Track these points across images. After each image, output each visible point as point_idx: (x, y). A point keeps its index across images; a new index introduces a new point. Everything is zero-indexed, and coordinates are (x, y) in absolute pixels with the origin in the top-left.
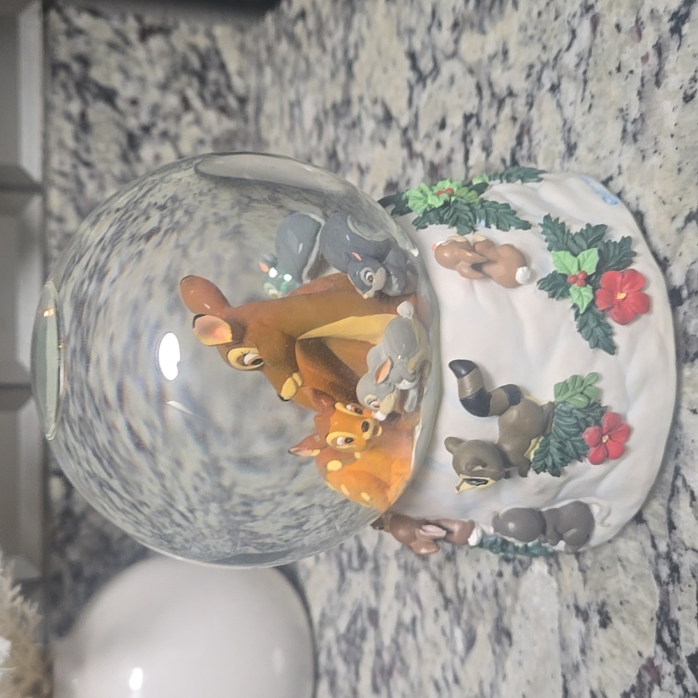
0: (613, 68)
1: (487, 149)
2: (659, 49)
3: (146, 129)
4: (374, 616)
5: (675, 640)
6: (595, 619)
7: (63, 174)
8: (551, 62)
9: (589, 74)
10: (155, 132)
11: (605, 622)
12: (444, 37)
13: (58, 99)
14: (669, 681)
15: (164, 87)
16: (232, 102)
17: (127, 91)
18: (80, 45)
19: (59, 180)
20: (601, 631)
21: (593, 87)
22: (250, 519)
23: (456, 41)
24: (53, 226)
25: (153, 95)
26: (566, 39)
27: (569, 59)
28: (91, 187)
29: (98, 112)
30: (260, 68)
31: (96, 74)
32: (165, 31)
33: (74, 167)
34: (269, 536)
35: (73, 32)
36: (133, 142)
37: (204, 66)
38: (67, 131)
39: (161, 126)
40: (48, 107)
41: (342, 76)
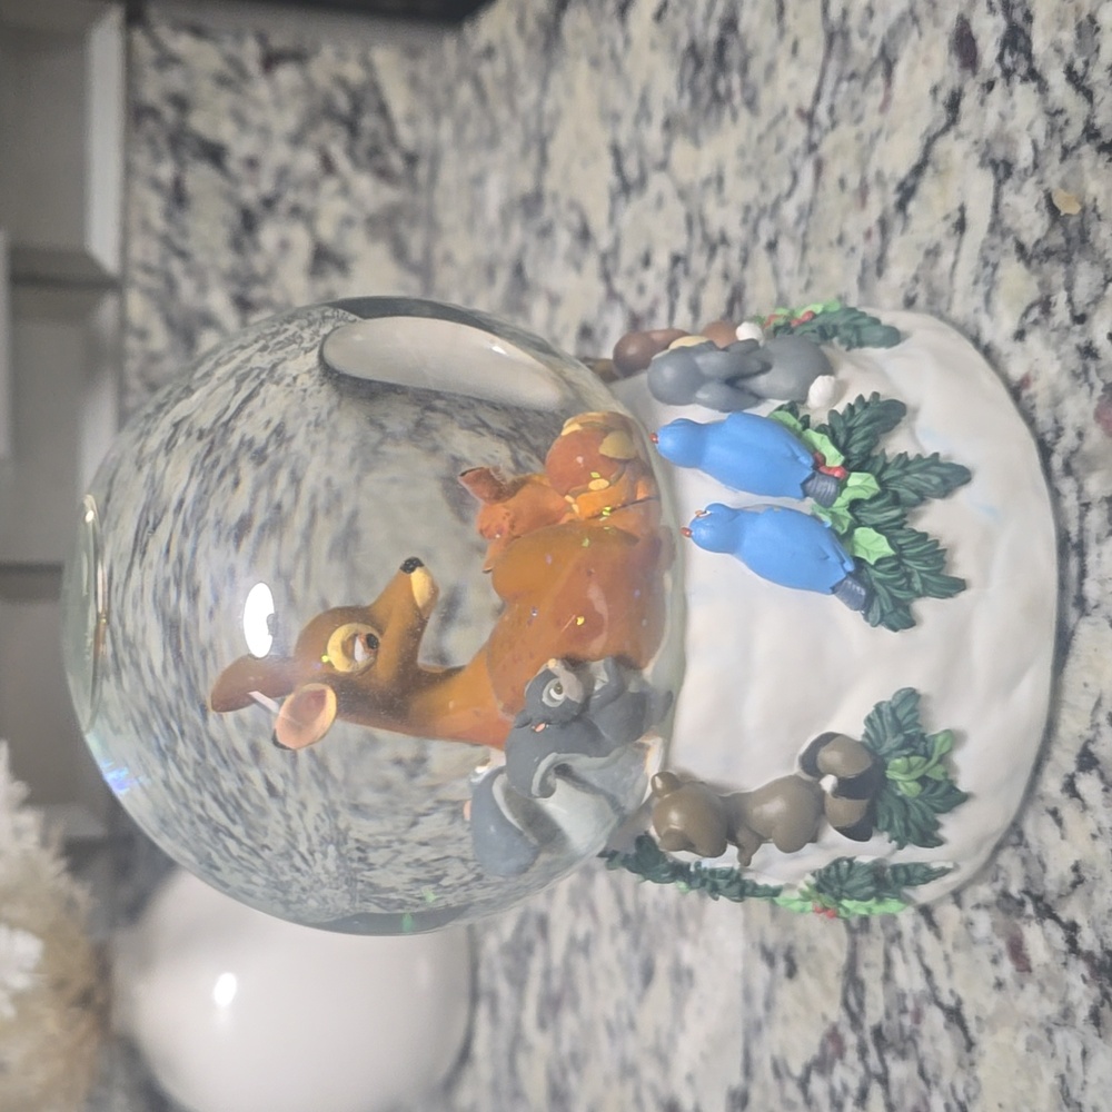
0: (834, 236)
1: (695, 308)
2: (884, 225)
3: (269, 203)
4: (543, 924)
5: (861, 1004)
6: (782, 966)
7: (148, 269)
8: (769, 209)
9: (810, 239)
10: (282, 207)
11: (792, 972)
12: (654, 135)
13: (142, 160)
14: (852, 1056)
15: (297, 140)
16: (396, 162)
17: (241, 146)
18: (175, 80)
19: (140, 277)
20: (785, 981)
21: (813, 257)
22: (366, 868)
23: (668, 147)
24: (132, 343)
25: (279, 153)
26: (786, 182)
27: (789, 210)
28: (187, 288)
29: (200, 177)
30: (436, 115)
31: (199, 122)
32: (299, 57)
33: (164, 259)
34: (393, 890)
35: (167, 60)
36: (248, 222)
37: (357, 108)
38: (154, 205)
39: (291, 197)
40: (129, 170)
41: (533, 157)
